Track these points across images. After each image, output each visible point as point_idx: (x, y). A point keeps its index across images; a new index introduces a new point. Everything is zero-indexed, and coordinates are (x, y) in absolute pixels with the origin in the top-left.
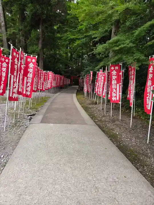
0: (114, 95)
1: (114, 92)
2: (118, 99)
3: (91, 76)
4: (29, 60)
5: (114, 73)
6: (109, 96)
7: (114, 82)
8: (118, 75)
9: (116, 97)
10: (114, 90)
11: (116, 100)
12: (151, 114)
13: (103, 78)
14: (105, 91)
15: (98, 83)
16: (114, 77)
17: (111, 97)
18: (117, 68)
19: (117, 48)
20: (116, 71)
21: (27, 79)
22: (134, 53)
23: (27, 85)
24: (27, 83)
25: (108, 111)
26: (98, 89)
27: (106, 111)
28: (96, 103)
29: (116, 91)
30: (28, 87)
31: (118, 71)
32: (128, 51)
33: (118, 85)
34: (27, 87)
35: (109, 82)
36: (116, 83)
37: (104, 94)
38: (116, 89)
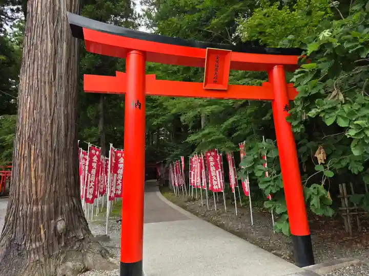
0: (215, 183)
1: (215, 180)
2: (220, 187)
3: (183, 163)
4: (119, 155)
5: (211, 159)
6: (210, 185)
7: (212, 169)
8: (215, 161)
9: (217, 185)
10: (215, 178)
11: (219, 188)
12: (249, 195)
13: (199, 164)
14: (204, 180)
15: (194, 172)
16: (212, 164)
17: (212, 186)
18: (213, 154)
19: (210, 140)
20: (213, 156)
21: (117, 176)
22: (226, 142)
23: (117, 183)
24: (117, 180)
25: (212, 205)
26: (194, 179)
27: (209, 206)
28: (194, 200)
29: (217, 179)
30: (119, 184)
31: (215, 157)
32: (219, 141)
33: (217, 172)
34: (116, 185)
35: (207, 169)
36: (215, 169)
37: (203, 185)
38: (216, 176)
